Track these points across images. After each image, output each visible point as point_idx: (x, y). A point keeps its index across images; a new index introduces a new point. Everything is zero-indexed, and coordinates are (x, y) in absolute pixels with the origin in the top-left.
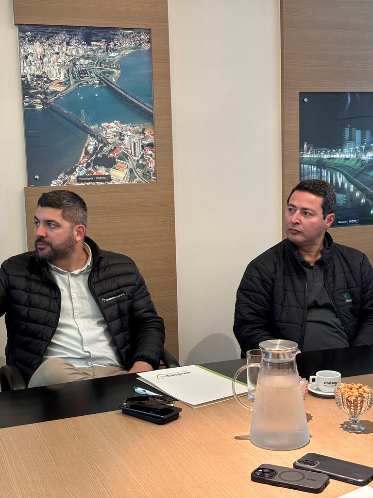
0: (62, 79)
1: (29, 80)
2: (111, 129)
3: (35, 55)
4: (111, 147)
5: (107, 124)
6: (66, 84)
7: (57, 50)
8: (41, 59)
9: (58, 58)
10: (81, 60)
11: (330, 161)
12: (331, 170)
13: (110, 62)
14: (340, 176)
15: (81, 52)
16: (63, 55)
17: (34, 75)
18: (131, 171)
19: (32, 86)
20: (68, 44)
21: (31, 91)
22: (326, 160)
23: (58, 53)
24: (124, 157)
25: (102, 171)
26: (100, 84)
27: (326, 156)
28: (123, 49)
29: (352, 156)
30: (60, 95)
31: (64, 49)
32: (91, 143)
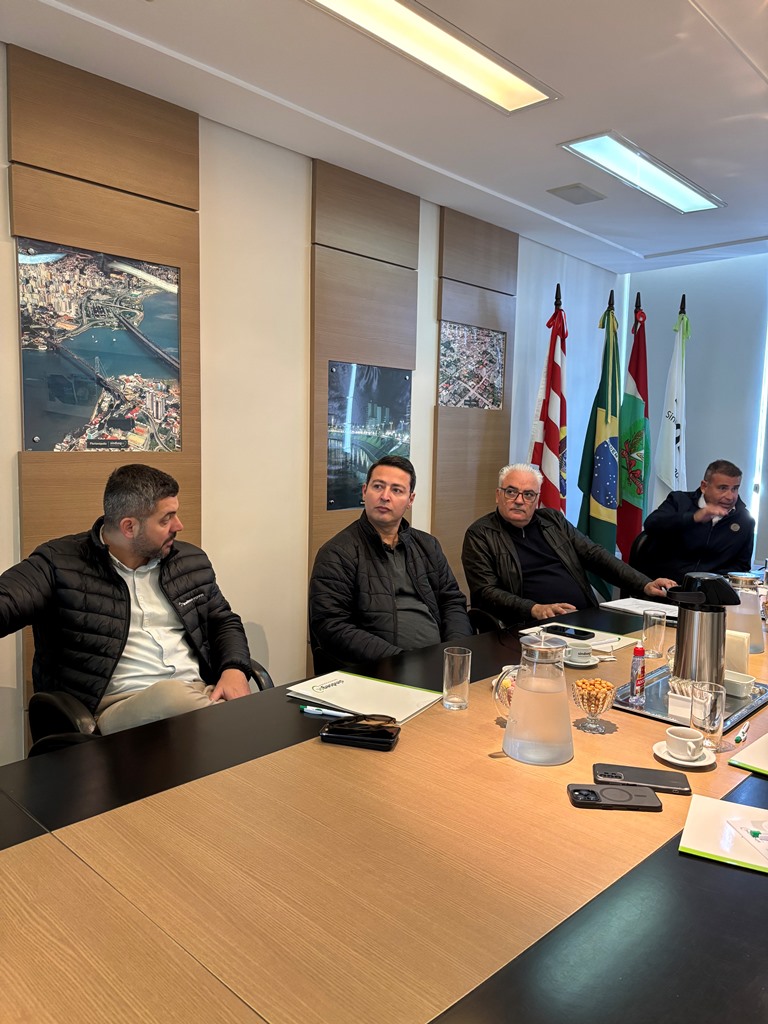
0: (73, 315)
1: (30, 311)
2: (130, 383)
3: (39, 280)
4: (130, 405)
5: (125, 376)
6: (77, 322)
7: (67, 278)
8: (47, 286)
9: (68, 288)
10: (98, 294)
13: (132, 300)
14: (363, 454)
15: (98, 285)
16: (75, 285)
17: (36, 306)
18: (152, 436)
19: (35, 319)
20: (82, 272)
21: (33, 327)
23: (68, 282)
24: (145, 419)
25: (118, 434)
26: (119, 326)
28: (147, 287)
29: (374, 433)
30: (69, 335)
31: (76, 277)
32: (106, 399)
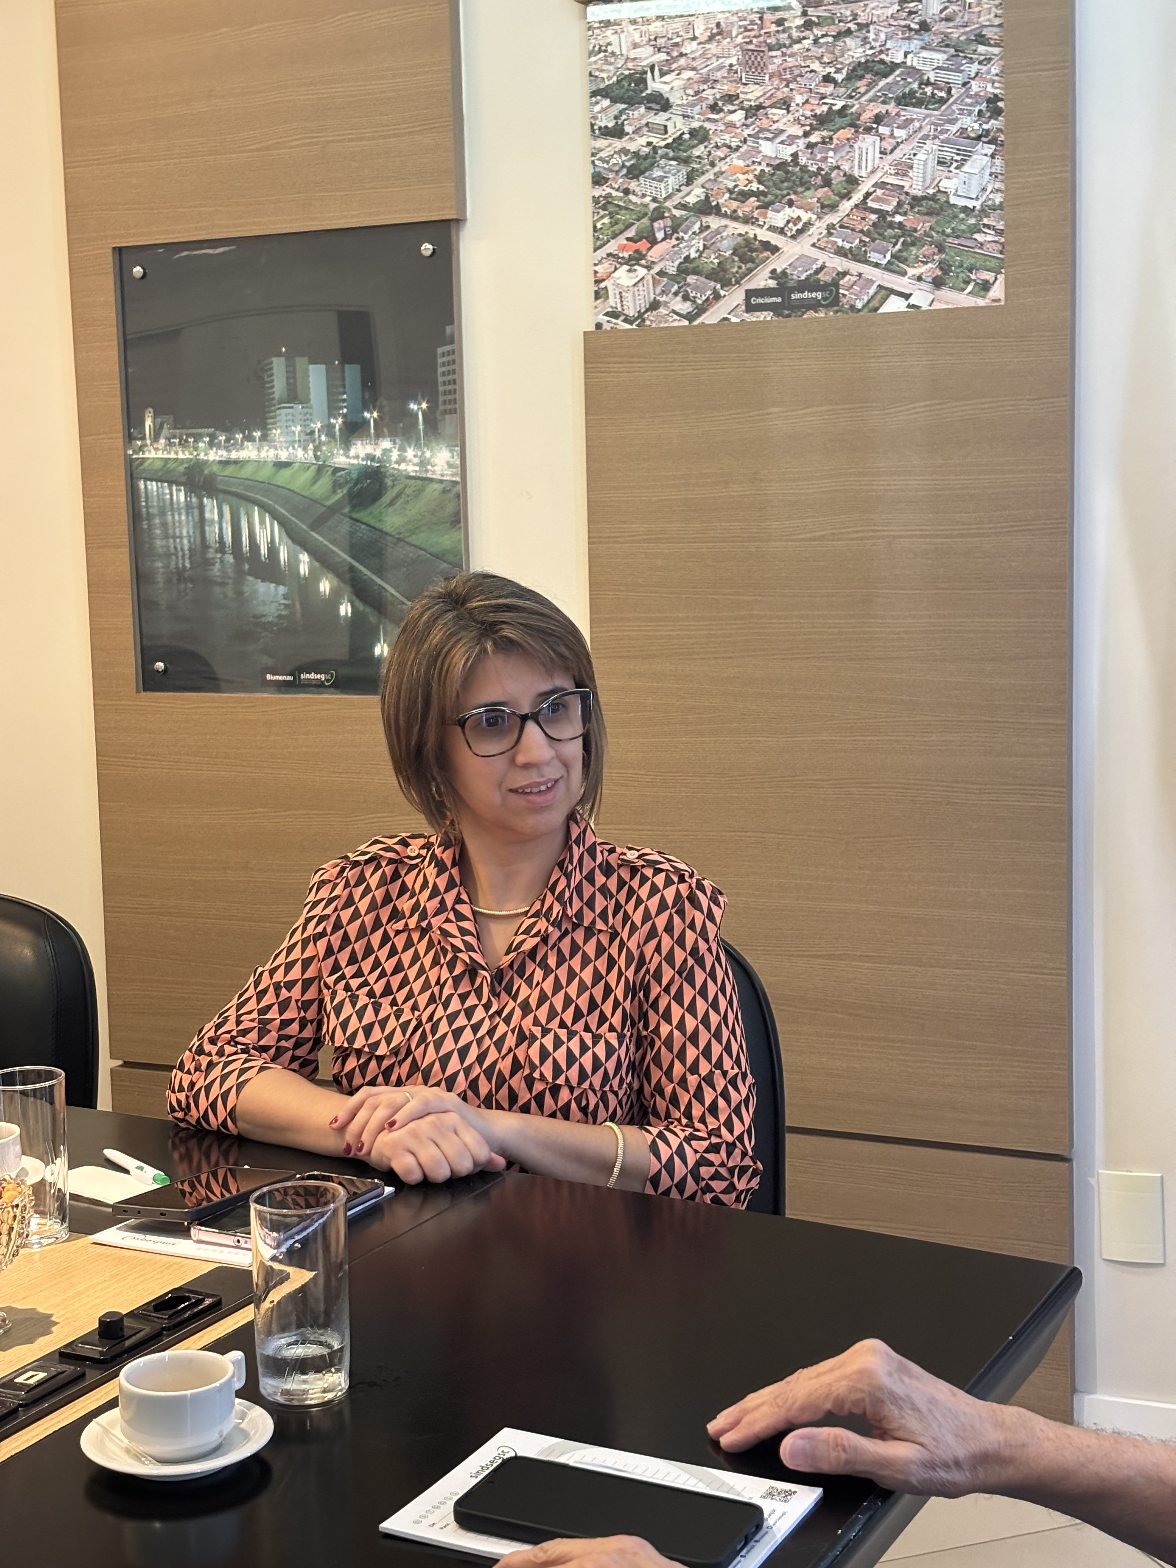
11: (229, 471)
12: (234, 500)
14: (262, 522)
22: (216, 468)
27: (214, 455)
29: (300, 453)
